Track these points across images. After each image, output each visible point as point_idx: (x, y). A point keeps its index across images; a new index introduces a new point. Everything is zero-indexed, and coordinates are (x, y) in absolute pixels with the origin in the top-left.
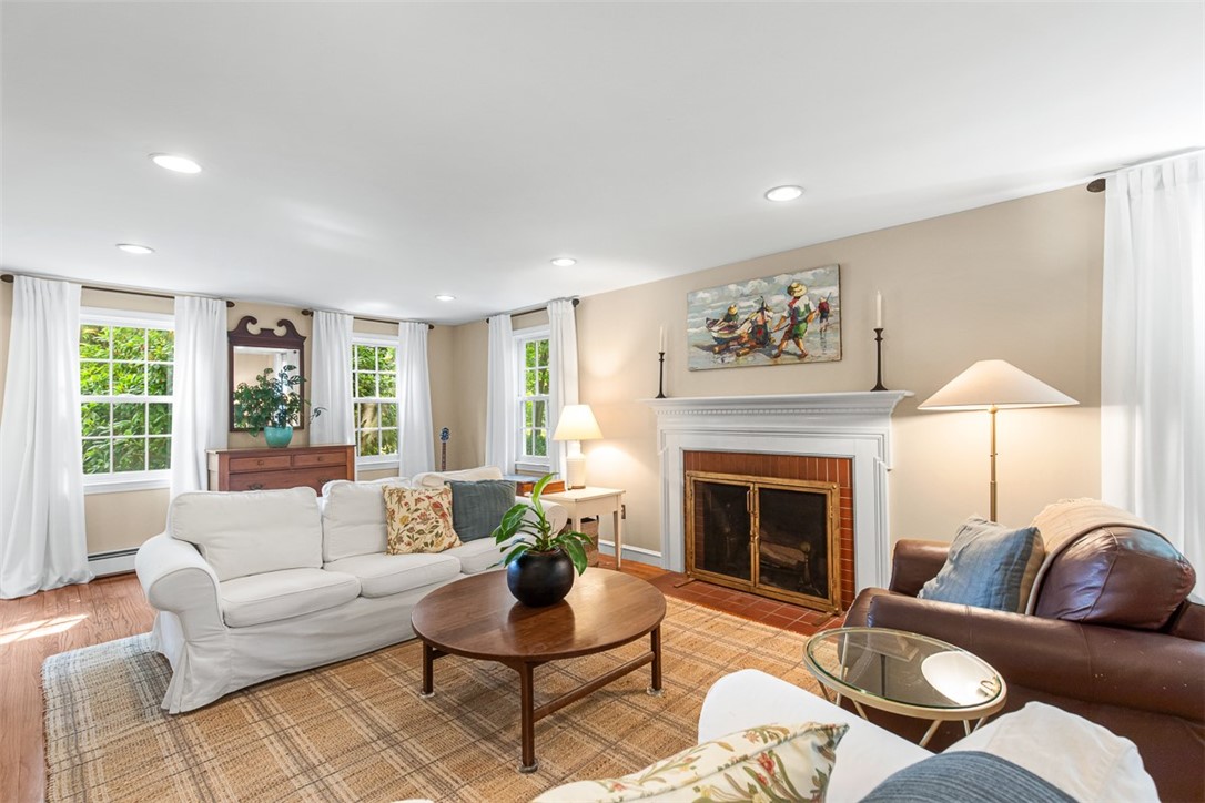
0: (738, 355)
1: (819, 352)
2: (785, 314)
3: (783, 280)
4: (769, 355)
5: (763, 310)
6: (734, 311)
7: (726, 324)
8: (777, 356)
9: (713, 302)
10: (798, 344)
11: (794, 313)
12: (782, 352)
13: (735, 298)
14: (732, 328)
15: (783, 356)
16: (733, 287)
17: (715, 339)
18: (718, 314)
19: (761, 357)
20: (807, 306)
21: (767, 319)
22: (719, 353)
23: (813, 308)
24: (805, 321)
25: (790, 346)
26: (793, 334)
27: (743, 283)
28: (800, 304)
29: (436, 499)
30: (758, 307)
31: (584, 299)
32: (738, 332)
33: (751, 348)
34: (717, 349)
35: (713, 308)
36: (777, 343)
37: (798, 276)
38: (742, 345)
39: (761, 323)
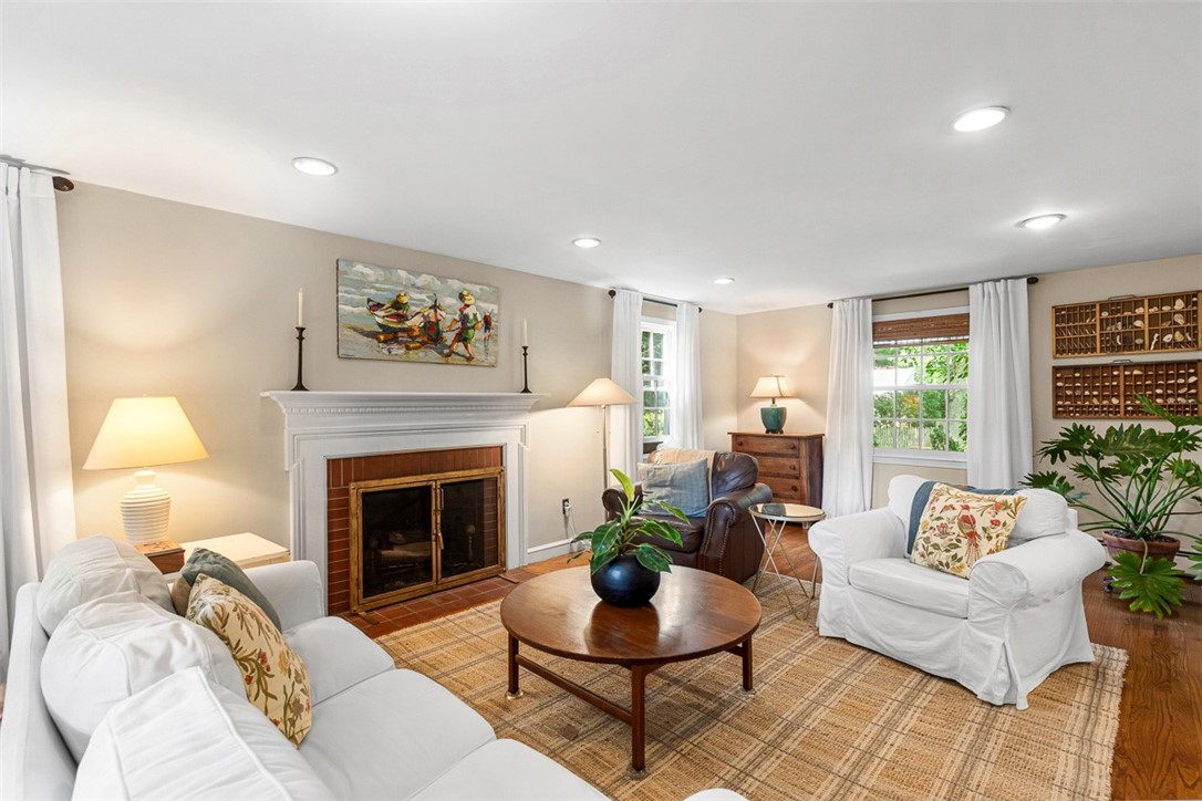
0: (408, 348)
1: (482, 357)
2: (457, 317)
3: (456, 285)
4: (441, 353)
5: (435, 307)
6: (405, 300)
7: (394, 311)
8: (448, 355)
9: (377, 281)
10: (466, 347)
11: (464, 319)
12: (452, 352)
13: (405, 286)
14: (403, 318)
15: (453, 356)
16: (403, 274)
17: (380, 325)
18: (385, 297)
19: (433, 355)
20: (475, 315)
21: (440, 318)
22: (385, 342)
23: (479, 319)
24: (473, 327)
25: (460, 348)
26: (462, 337)
27: (417, 274)
28: (470, 312)
30: (431, 303)
32: (408, 324)
33: (423, 343)
34: (382, 337)
35: (377, 289)
36: (449, 343)
37: (468, 286)
38: (413, 338)
39: (433, 320)
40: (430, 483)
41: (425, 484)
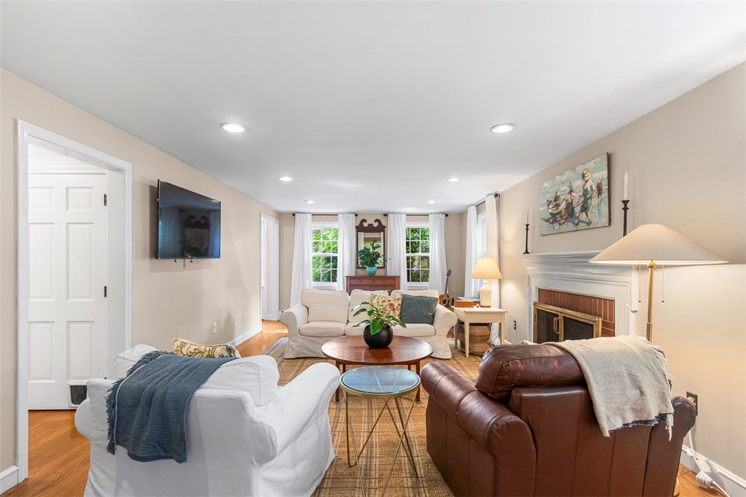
0: (560, 225)
1: (597, 220)
2: (581, 194)
3: (580, 169)
4: (573, 223)
5: (571, 191)
6: (559, 194)
7: (555, 203)
8: (577, 224)
9: (550, 189)
10: (587, 215)
11: (585, 192)
12: (580, 221)
13: (559, 185)
14: (557, 206)
15: (581, 224)
16: (558, 177)
17: (551, 214)
19: (570, 226)
20: (591, 186)
21: (573, 198)
22: (552, 223)
23: (594, 188)
24: (590, 198)
25: (583, 217)
26: (585, 209)
27: (562, 175)
28: (588, 186)
29: (392, 302)
30: (568, 190)
31: (503, 193)
32: (560, 208)
33: (566, 219)
34: (551, 220)
35: (550, 193)
36: (577, 215)
37: (587, 166)
38: (562, 217)
39: (570, 201)
40: (559, 313)
41: (556, 313)
